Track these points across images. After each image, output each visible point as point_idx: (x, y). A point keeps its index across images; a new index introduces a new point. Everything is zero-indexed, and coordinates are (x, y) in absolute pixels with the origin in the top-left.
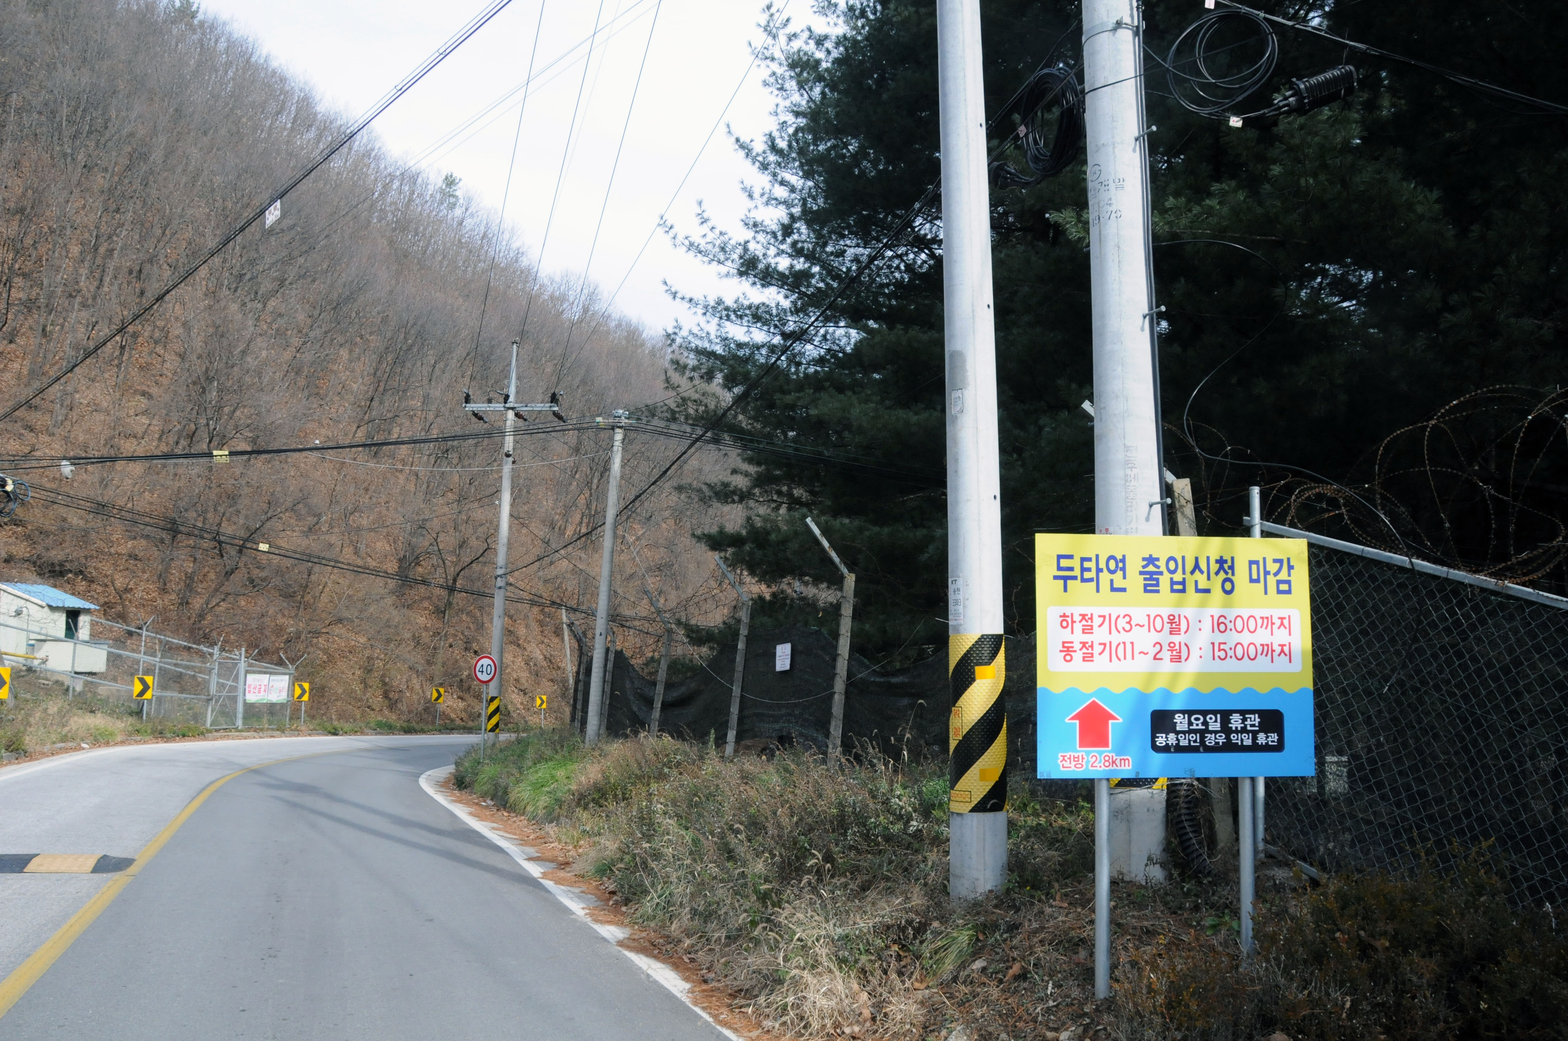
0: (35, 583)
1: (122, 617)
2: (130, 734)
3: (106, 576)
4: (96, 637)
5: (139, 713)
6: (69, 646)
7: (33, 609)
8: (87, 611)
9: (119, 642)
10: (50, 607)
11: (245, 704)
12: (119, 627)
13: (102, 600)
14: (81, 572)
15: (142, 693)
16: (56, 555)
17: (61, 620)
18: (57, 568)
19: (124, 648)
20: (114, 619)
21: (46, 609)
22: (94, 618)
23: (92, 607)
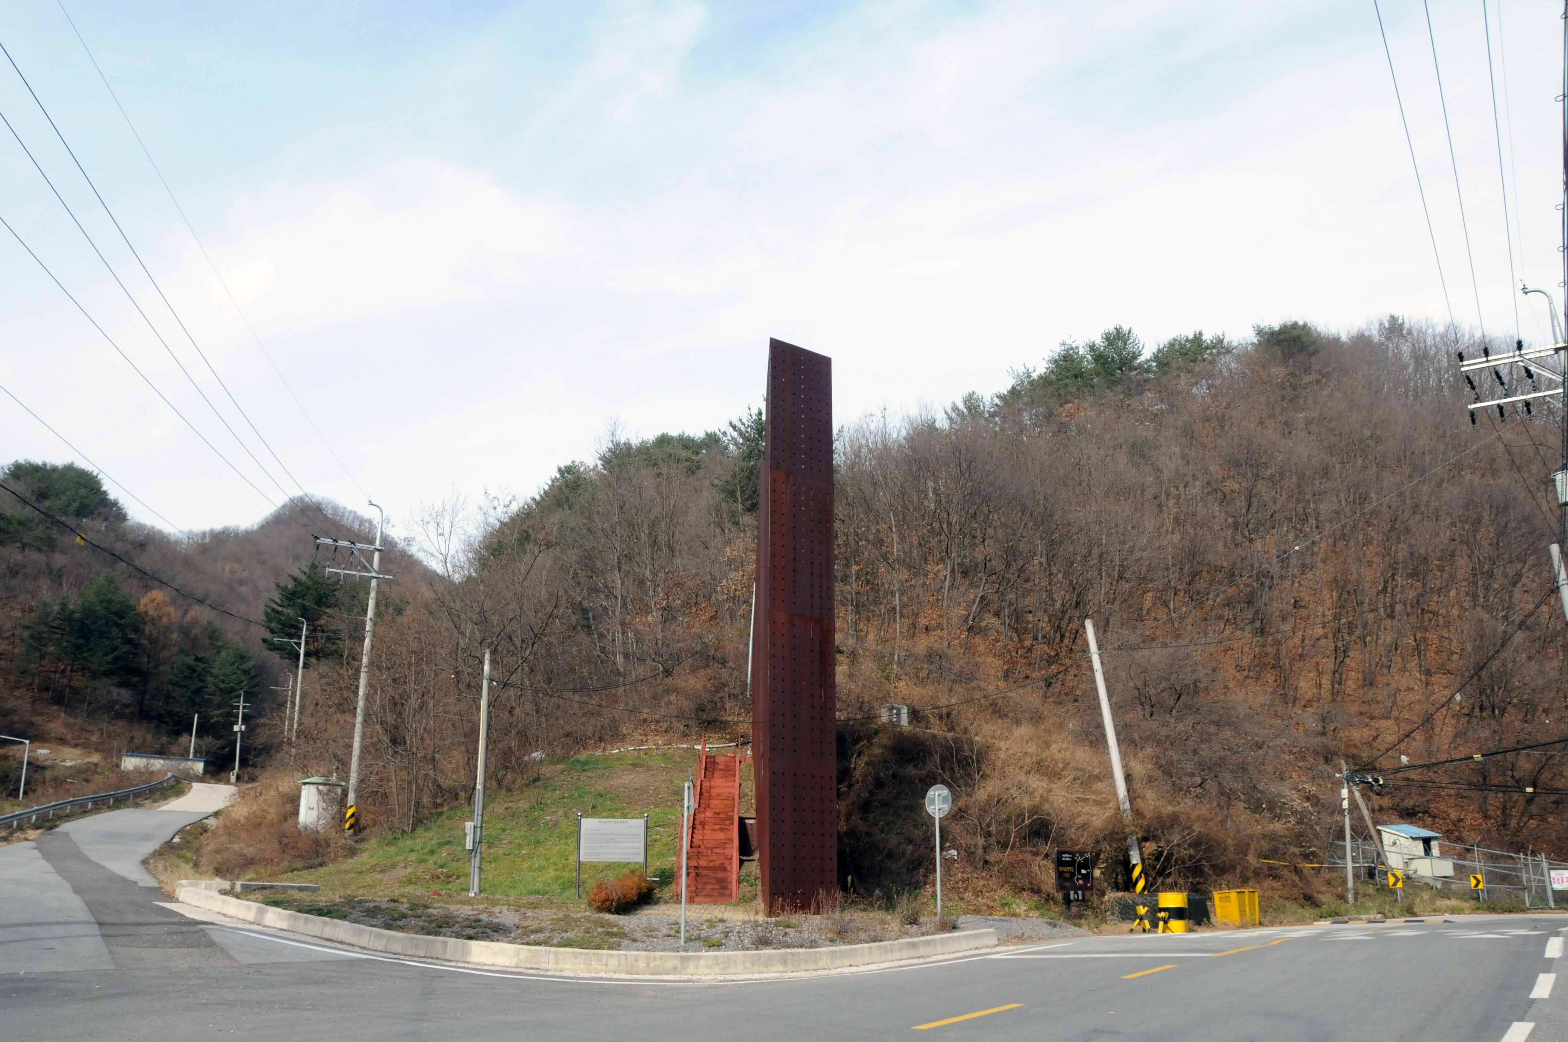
0: (1400, 823)
1: (1460, 839)
2: (1474, 910)
3: (1444, 812)
4: (1444, 854)
5: (1478, 899)
6: (1427, 861)
7: (1403, 840)
8: (1435, 838)
9: (1461, 856)
10: (1412, 838)
11: (1555, 892)
12: (1459, 847)
13: (1444, 829)
14: (1426, 812)
15: (1477, 885)
16: (1409, 803)
17: (1420, 845)
18: (1411, 811)
19: (1465, 859)
20: (1455, 842)
21: (1410, 840)
22: (1441, 842)
23: (1437, 835)
